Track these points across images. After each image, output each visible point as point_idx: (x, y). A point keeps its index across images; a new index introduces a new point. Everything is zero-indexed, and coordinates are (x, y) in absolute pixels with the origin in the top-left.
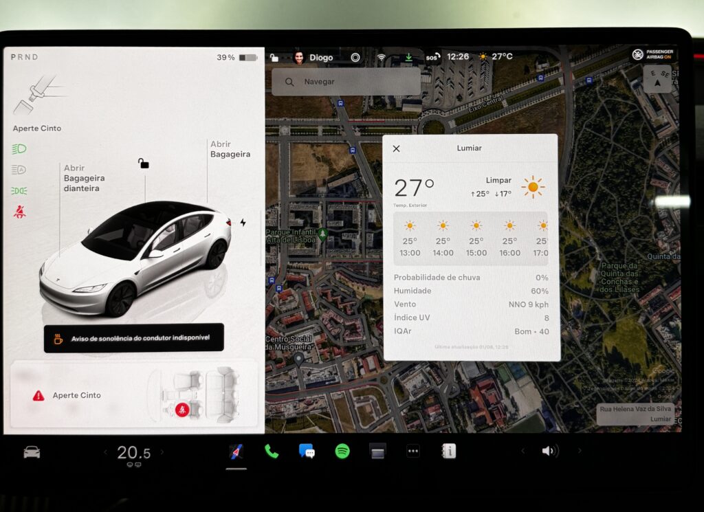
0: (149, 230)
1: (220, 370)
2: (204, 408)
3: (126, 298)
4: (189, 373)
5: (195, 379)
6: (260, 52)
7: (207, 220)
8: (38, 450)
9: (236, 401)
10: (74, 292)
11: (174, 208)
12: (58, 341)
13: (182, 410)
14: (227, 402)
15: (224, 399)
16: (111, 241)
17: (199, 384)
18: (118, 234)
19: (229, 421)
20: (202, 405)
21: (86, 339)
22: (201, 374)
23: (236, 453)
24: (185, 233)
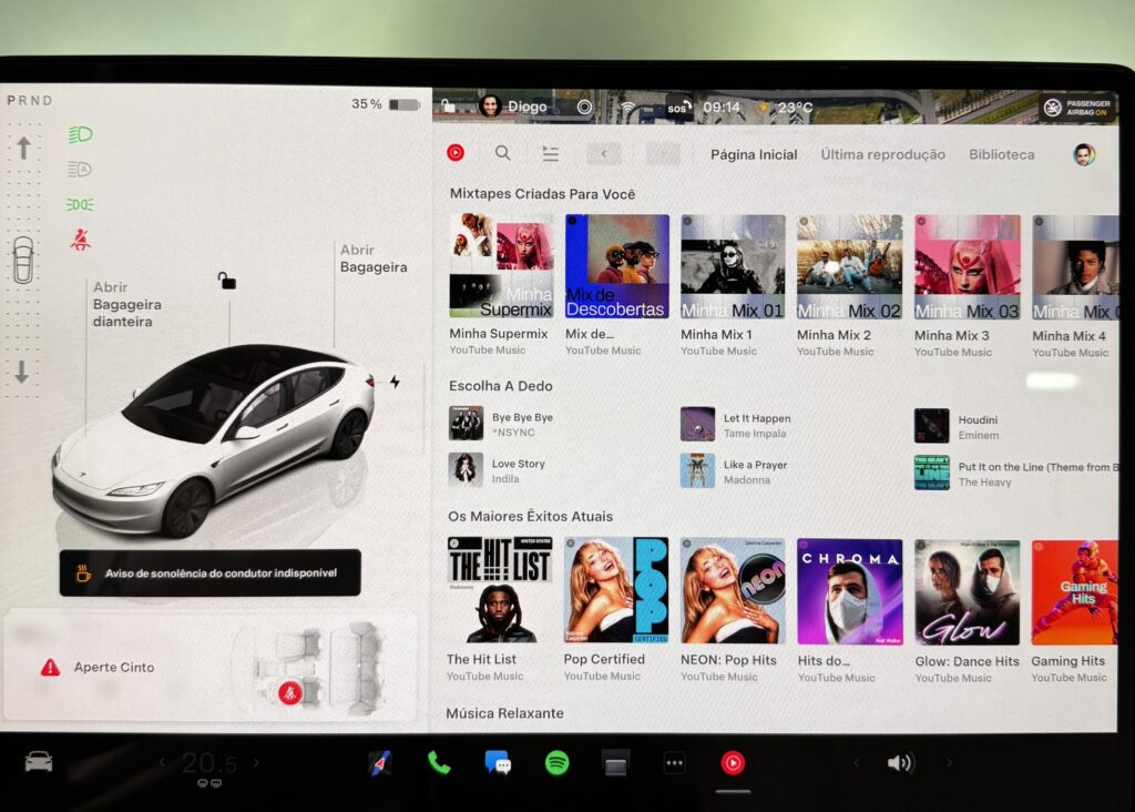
0: (236, 394)
1: (354, 628)
2: (327, 692)
3: (195, 508)
4: (302, 632)
5: (311, 644)
6: (424, 94)
7: (334, 376)
8: (49, 759)
9: (380, 680)
10: (110, 494)
11: (277, 355)
12: (82, 577)
13: (290, 693)
14: (367, 681)
15: (360, 675)
16: (173, 410)
17: (319, 651)
18: (184, 399)
19: (369, 712)
20: (324, 685)
21: (130, 574)
22: (322, 634)
23: (380, 766)
24: (297, 399)
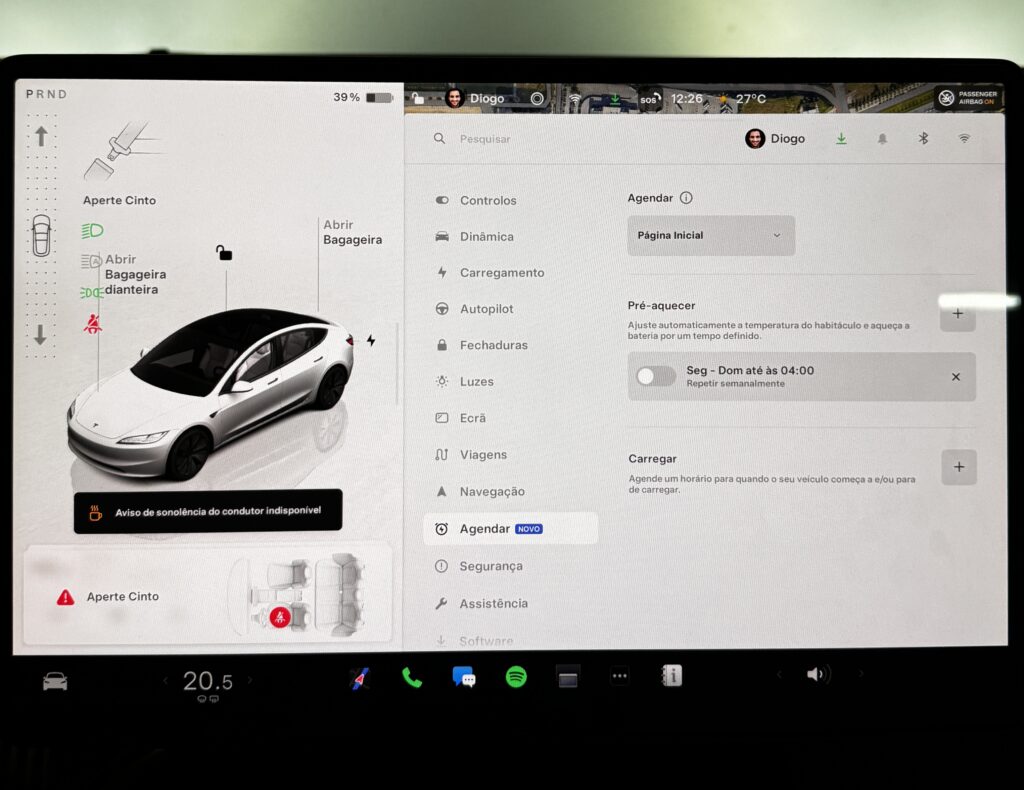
0: (231, 351)
1: (336, 559)
2: (313, 615)
3: (197, 452)
4: (291, 563)
5: (298, 572)
6: (396, 89)
7: (318, 336)
8: (64, 679)
9: (360, 605)
10: (119, 443)
11: (269, 318)
12: (95, 516)
13: (280, 617)
14: (346, 605)
15: (342, 601)
16: (177, 367)
17: (305, 579)
18: (186, 357)
19: (350, 632)
20: (310, 609)
21: (138, 513)
22: (309, 564)
23: (360, 681)
24: (286, 356)
